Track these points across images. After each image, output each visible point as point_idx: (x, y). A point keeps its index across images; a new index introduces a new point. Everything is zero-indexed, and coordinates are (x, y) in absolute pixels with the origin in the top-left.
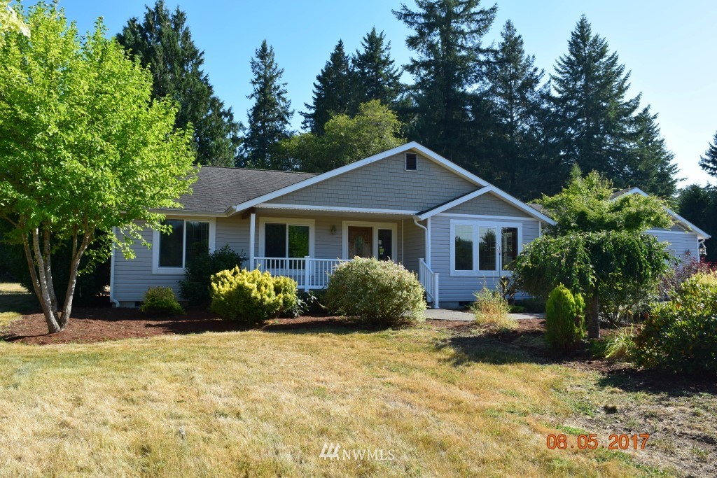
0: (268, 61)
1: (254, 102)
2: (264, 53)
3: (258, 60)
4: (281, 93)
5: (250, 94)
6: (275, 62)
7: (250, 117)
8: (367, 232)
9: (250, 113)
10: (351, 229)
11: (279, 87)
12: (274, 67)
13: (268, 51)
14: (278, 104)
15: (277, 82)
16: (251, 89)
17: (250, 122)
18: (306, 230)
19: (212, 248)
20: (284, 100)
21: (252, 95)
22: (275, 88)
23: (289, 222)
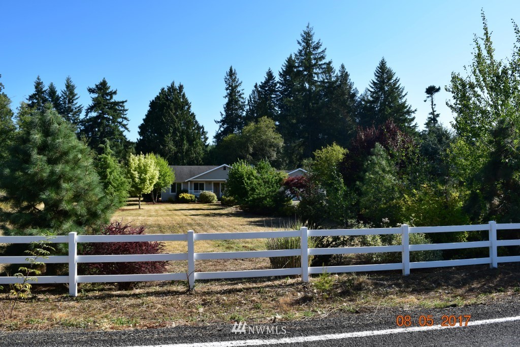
0: (234, 77)
1: (227, 100)
2: (231, 74)
3: (228, 77)
4: (241, 95)
5: (225, 96)
6: (237, 78)
7: (225, 108)
8: (219, 183)
9: (225, 106)
10: (214, 183)
11: (239, 92)
12: (237, 80)
13: (233, 72)
14: (239, 101)
15: (239, 89)
16: (225, 93)
17: (225, 111)
18: (203, 184)
19: (182, 189)
20: (243, 98)
21: (226, 96)
22: (237, 92)
23: (199, 182)
